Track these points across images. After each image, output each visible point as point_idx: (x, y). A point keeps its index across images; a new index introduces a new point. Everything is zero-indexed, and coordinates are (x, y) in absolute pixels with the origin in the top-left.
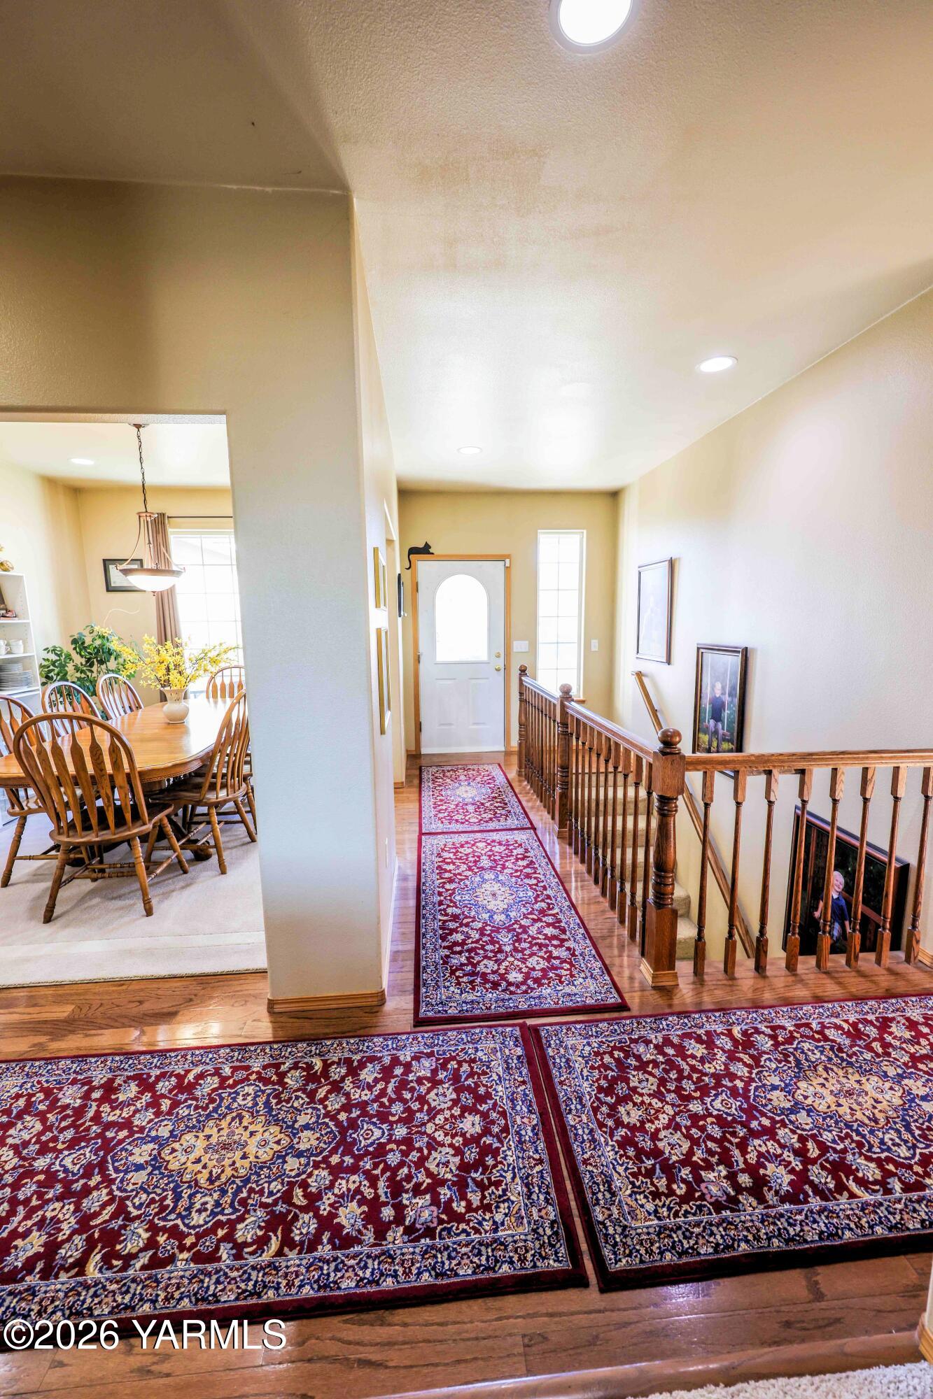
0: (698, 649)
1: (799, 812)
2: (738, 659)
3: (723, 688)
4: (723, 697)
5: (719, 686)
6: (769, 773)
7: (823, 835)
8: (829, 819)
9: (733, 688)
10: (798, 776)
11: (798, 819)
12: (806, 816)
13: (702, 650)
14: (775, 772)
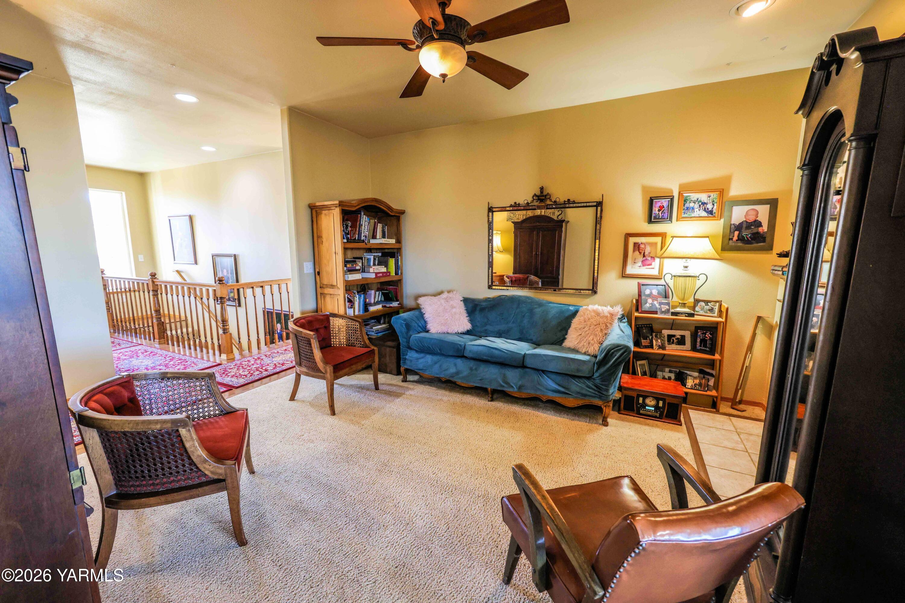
0: (213, 256)
1: (264, 309)
2: (232, 259)
3: (227, 271)
4: (228, 275)
5: (226, 272)
6: (253, 288)
7: (272, 313)
8: (272, 308)
9: (232, 270)
10: (261, 288)
11: (264, 311)
12: (266, 310)
13: (214, 257)
14: (255, 287)
